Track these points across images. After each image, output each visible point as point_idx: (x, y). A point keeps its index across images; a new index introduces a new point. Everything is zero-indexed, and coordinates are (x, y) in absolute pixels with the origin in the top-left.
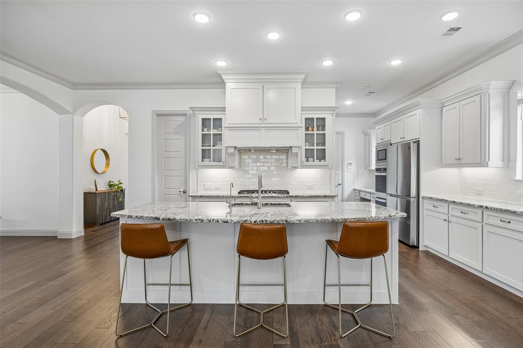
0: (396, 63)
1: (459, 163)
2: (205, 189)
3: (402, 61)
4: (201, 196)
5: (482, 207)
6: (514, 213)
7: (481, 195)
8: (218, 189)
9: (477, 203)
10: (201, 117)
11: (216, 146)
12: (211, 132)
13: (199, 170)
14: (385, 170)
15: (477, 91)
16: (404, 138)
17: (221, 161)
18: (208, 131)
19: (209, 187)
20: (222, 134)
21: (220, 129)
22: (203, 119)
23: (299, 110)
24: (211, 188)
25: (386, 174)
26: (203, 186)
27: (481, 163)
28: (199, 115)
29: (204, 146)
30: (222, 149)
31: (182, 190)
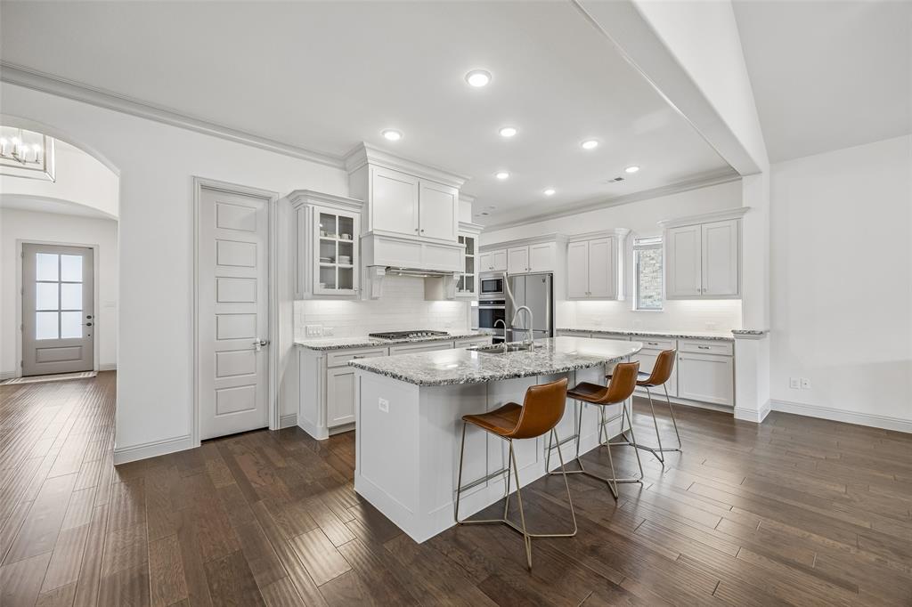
0: (550, 192)
1: (588, 296)
2: (308, 335)
3: (554, 191)
5: (631, 334)
6: (664, 336)
8: (330, 334)
9: (626, 332)
10: (319, 210)
11: (341, 263)
12: (337, 238)
13: (297, 303)
14: (502, 302)
15: (608, 235)
16: (530, 269)
17: (350, 287)
18: (326, 235)
19: (315, 332)
20: (352, 244)
21: (346, 236)
22: (321, 214)
23: (457, 225)
24: (318, 334)
25: (504, 307)
26: (304, 330)
27: (613, 297)
28: (315, 207)
29: (321, 261)
30: (352, 269)
31: (258, 340)
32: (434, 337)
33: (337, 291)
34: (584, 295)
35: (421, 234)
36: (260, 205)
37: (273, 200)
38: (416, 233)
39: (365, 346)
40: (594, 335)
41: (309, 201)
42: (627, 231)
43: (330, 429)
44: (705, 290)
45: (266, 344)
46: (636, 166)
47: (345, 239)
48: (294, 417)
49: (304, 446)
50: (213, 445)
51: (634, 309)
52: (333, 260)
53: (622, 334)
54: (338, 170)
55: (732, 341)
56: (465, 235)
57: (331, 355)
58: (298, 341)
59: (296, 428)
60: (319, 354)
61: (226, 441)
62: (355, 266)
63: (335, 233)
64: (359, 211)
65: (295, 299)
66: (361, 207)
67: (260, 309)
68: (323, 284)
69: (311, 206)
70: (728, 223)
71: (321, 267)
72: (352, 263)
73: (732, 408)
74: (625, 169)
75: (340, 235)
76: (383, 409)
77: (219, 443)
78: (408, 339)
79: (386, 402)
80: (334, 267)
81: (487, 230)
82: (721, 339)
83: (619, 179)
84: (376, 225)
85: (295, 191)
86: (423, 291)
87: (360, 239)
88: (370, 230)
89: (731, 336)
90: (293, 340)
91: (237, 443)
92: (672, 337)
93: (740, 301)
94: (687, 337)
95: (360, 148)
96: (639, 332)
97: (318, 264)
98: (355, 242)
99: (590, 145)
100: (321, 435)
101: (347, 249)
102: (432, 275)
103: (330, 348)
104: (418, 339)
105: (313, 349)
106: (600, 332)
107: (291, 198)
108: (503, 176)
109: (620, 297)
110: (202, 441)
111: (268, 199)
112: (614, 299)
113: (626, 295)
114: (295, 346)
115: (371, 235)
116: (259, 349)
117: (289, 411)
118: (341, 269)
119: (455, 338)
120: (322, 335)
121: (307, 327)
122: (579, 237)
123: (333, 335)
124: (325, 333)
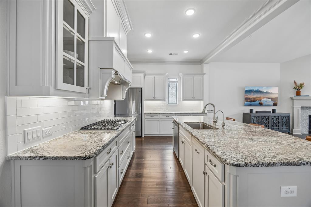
1: (154, 99)
3: (153, 51)
8: (49, 135)
15: (163, 75)
19: (35, 135)
20: (84, 43)
24: (38, 137)
26: (20, 137)
30: (84, 67)
51: (168, 104)
62: (86, 66)
70: (200, 77)
79: (294, 188)
87: (88, 41)
88: (105, 36)
90: (6, 153)
93: (203, 101)
112: (164, 100)
120: (42, 137)
121: (24, 131)
122: (150, 74)
123: (51, 135)
124: (44, 135)
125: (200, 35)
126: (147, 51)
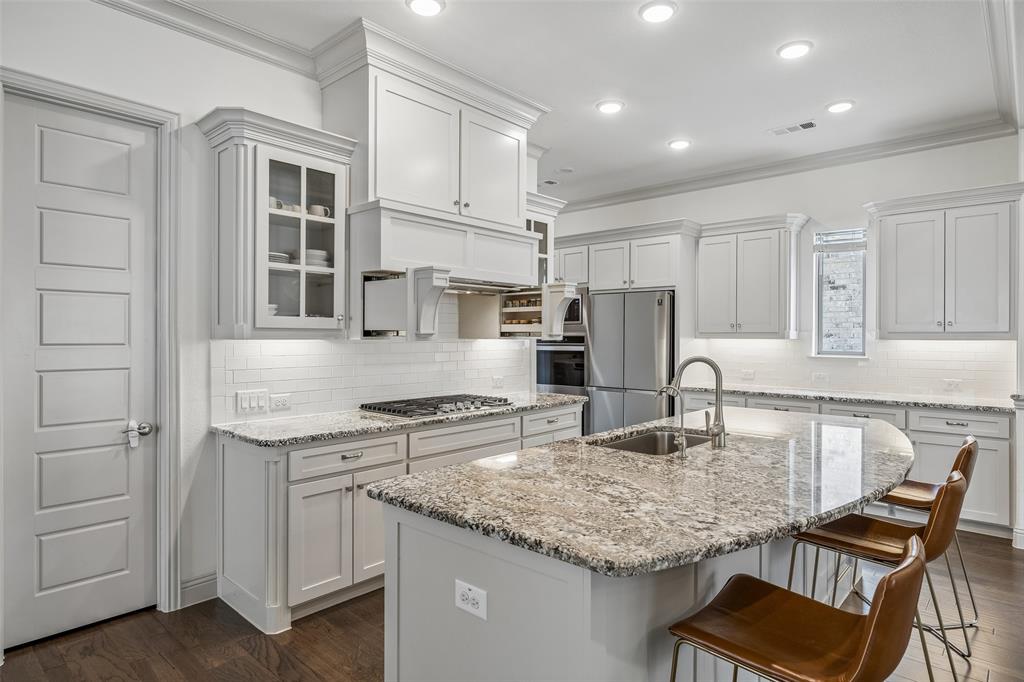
0: (680, 145)
1: (737, 331)
2: (240, 412)
3: (690, 143)
4: (314, 438)
5: (822, 398)
6: (882, 404)
7: (752, 379)
8: (282, 408)
9: (812, 394)
10: (266, 154)
11: (309, 264)
12: (301, 213)
13: (217, 345)
14: (580, 340)
15: (775, 223)
16: (632, 282)
17: (328, 312)
18: (279, 206)
19: (254, 404)
20: (333, 225)
21: (319, 209)
22: (272, 161)
23: (524, 197)
24: (261, 408)
25: (582, 349)
26: (230, 402)
27: (780, 333)
28: (259, 146)
29: (272, 258)
30: (332, 276)
31: (134, 424)
32: (485, 410)
33: (303, 320)
34: (730, 330)
35: (464, 211)
36: (137, 138)
37: (167, 129)
38: (455, 209)
39: (364, 434)
40: (751, 401)
41: (247, 133)
42: (805, 217)
43: (294, 610)
44: (950, 324)
45: (151, 432)
46: (847, 101)
47: (319, 216)
48: (212, 579)
49: (242, 653)
50: (30, 657)
51: (813, 355)
52: (293, 258)
53: (805, 399)
54: (300, 78)
55: (1011, 414)
56: (534, 217)
57: (296, 455)
58: (221, 425)
59: (216, 603)
60: (271, 454)
61: (60, 647)
62: (339, 271)
63: (299, 204)
64: (345, 159)
65: (212, 336)
66: (351, 153)
67: (137, 357)
68: (274, 306)
69: (250, 145)
70: (994, 208)
71: (273, 273)
72: (331, 265)
73: (1010, 530)
74: (827, 107)
75: (309, 208)
76: (468, 608)
77: (44, 652)
78: (439, 416)
79: (480, 594)
80: (298, 273)
81: (571, 207)
82: (988, 410)
83: (810, 125)
84: (385, 188)
85: (217, 111)
86: (457, 320)
87: (348, 217)
88: (371, 199)
89: (1010, 404)
90: (210, 421)
91: (88, 651)
92: (897, 405)
93: (1015, 342)
94: (925, 405)
95: (353, 32)
96: (834, 396)
97: (264, 265)
98: (339, 222)
99: (795, 52)
100: (275, 623)
101: (321, 237)
102: (480, 291)
103: (295, 442)
104: (460, 415)
105: (259, 443)
106: (762, 394)
107: (207, 126)
108: (611, 109)
109: (793, 334)
110: (7, 651)
111: (156, 126)
112: (783, 337)
113: (799, 329)
114: (212, 433)
115: (375, 208)
116: (134, 443)
117: (199, 569)
118: (310, 277)
119: (524, 409)
120: (268, 409)
121: (237, 394)
122: (719, 228)
123: (289, 409)
124: (273, 406)
125: (811, 45)
126: (669, 144)
